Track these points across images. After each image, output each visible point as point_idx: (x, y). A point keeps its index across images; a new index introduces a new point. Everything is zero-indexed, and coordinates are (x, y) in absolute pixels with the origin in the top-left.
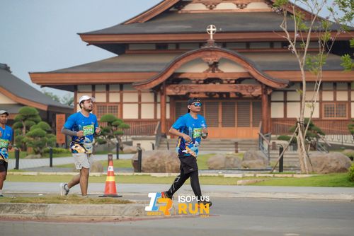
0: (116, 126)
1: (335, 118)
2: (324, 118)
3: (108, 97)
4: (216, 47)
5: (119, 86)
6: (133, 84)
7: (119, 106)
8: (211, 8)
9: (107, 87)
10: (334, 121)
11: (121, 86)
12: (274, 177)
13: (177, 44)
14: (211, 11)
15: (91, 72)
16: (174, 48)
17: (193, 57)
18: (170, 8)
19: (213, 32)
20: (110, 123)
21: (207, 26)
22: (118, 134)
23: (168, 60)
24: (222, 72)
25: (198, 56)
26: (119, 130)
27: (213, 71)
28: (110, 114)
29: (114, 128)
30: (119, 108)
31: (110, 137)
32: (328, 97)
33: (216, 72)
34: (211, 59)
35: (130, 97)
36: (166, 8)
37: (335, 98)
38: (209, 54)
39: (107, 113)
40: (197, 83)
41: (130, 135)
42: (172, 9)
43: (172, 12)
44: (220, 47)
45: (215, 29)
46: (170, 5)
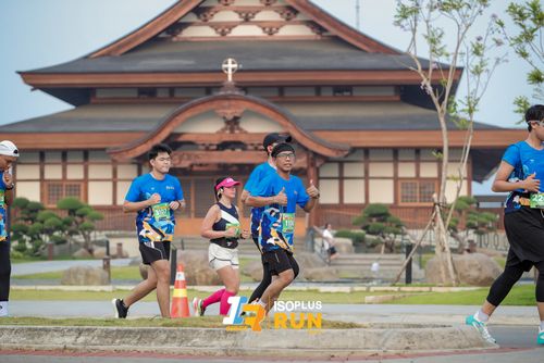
0: (82, 216)
1: (418, 204)
2: (400, 204)
3: (64, 171)
4: (237, 93)
5: (81, 153)
6: (107, 151)
7: (82, 185)
8: (223, 34)
9: (64, 155)
10: (417, 208)
11: (86, 154)
12: (399, 291)
13: (172, 89)
14: (223, 39)
15: (40, 133)
16: (167, 95)
17: (202, 108)
18: (160, 33)
19: (233, 70)
20: (72, 212)
21: (223, 59)
22: (86, 229)
23: (161, 113)
24: (246, 133)
25: (209, 107)
26: (87, 222)
27: (232, 131)
28: (68, 197)
29: (78, 219)
30: (82, 188)
31: (71, 233)
32: (407, 171)
33: (237, 132)
34: (229, 112)
35: (99, 171)
36: (154, 33)
37: (418, 172)
38: (226, 103)
39: (64, 197)
40: (207, 149)
41: (101, 230)
42: (162, 35)
43: (163, 39)
44: (242, 94)
45: (235, 66)
46: (160, 29)
